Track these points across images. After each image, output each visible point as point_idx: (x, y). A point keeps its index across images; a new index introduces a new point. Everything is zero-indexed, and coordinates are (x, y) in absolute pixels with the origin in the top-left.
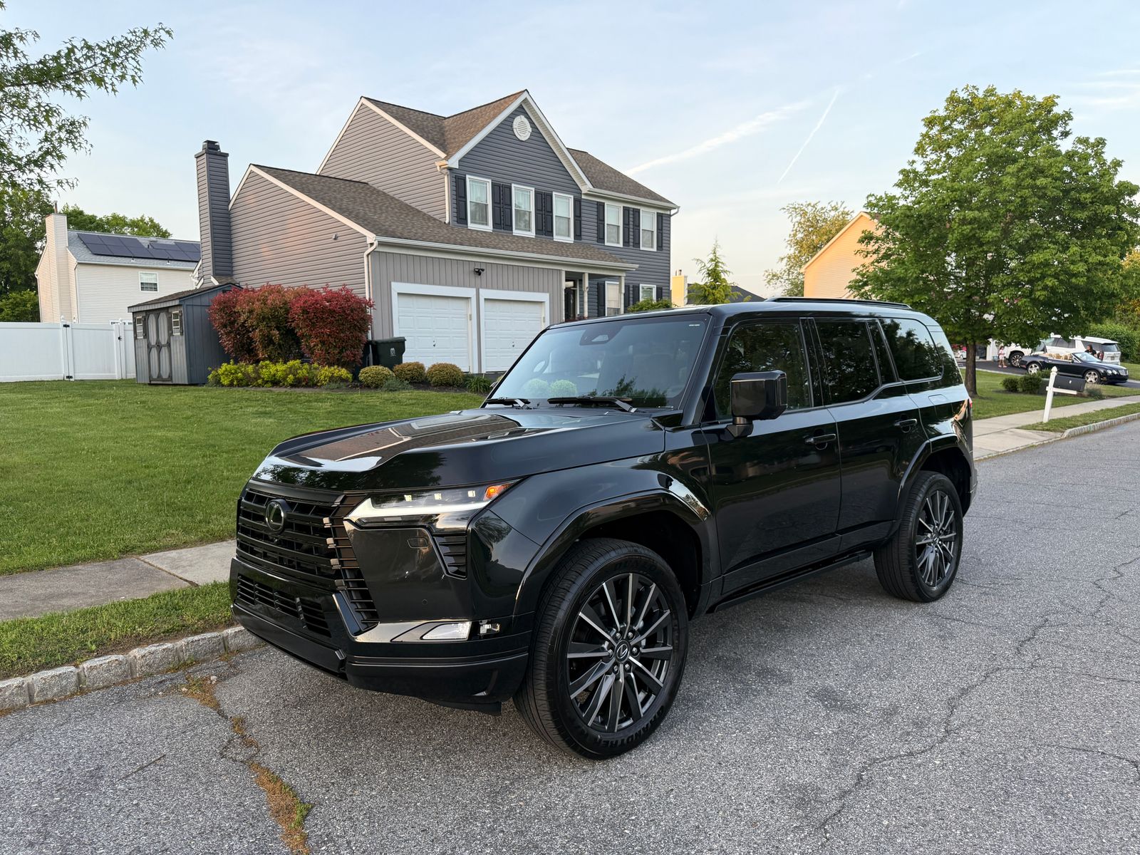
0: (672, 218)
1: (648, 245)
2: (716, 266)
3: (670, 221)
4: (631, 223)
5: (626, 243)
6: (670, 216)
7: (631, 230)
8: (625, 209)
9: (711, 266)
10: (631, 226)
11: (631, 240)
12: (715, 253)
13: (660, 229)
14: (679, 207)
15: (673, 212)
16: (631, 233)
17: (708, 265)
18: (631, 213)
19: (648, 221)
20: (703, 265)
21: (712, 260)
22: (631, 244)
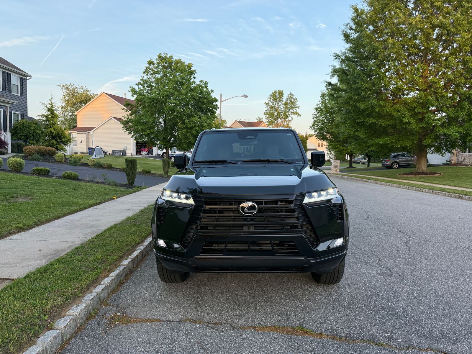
0: (27, 81)
1: (16, 92)
2: (52, 107)
3: (26, 82)
4: (6, 80)
5: (4, 89)
6: (26, 80)
7: (7, 83)
8: (3, 72)
9: (49, 106)
10: (7, 81)
11: (7, 88)
12: (51, 101)
13: (22, 85)
14: (31, 76)
15: (28, 78)
16: (7, 85)
17: (48, 106)
18: (6, 74)
19: (15, 80)
20: (46, 106)
21: (49, 104)
22: (7, 90)
